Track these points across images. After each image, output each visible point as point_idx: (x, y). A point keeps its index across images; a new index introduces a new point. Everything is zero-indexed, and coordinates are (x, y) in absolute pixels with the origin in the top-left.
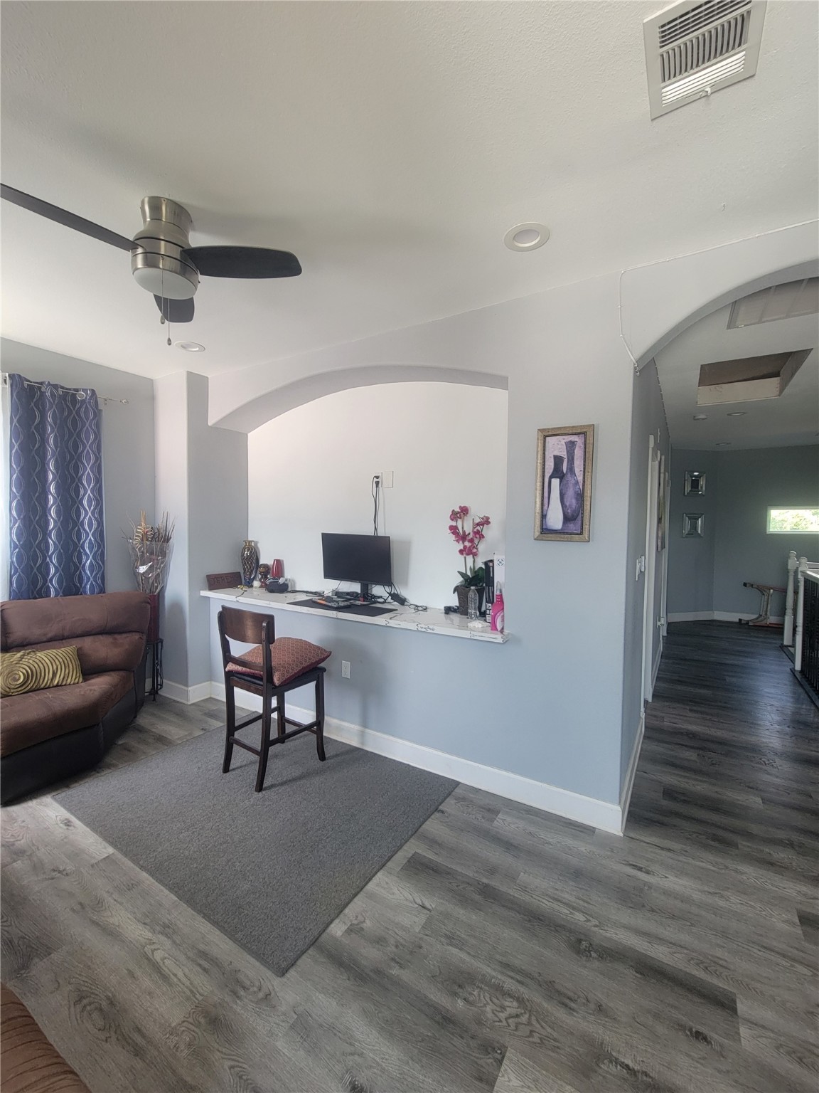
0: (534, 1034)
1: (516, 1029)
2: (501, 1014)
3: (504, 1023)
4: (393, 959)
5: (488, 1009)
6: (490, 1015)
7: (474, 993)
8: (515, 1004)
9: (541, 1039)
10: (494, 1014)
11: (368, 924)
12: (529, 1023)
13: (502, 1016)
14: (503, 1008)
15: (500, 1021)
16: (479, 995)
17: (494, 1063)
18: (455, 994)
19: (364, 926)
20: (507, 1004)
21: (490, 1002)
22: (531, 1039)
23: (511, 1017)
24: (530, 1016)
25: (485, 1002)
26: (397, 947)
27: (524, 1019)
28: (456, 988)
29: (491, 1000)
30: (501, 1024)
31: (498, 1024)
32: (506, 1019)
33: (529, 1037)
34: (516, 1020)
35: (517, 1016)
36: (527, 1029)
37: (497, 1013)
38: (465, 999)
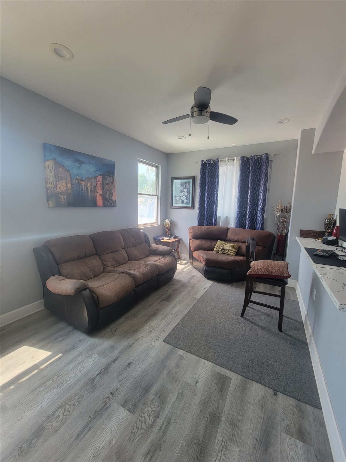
0: (137, 430)
1: (140, 421)
2: (147, 414)
3: (143, 415)
4: (170, 371)
5: (149, 409)
6: (147, 409)
7: (156, 403)
8: (151, 423)
9: (135, 432)
10: (147, 411)
11: (184, 361)
12: (142, 428)
13: (146, 415)
14: (149, 416)
15: (144, 414)
16: (155, 405)
17: (129, 408)
18: (156, 395)
19: (184, 360)
20: (151, 418)
21: (152, 410)
22: (135, 427)
23: (145, 419)
24: (145, 430)
25: (152, 408)
26: (175, 372)
27: (144, 426)
28: (158, 395)
29: (153, 410)
30: (143, 413)
31: (143, 412)
32: (144, 416)
33: (136, 426)
34: (144, 422)
35: (145, 423)
36: (139, 427)
37: (147, 413)
38: (154, 399)
